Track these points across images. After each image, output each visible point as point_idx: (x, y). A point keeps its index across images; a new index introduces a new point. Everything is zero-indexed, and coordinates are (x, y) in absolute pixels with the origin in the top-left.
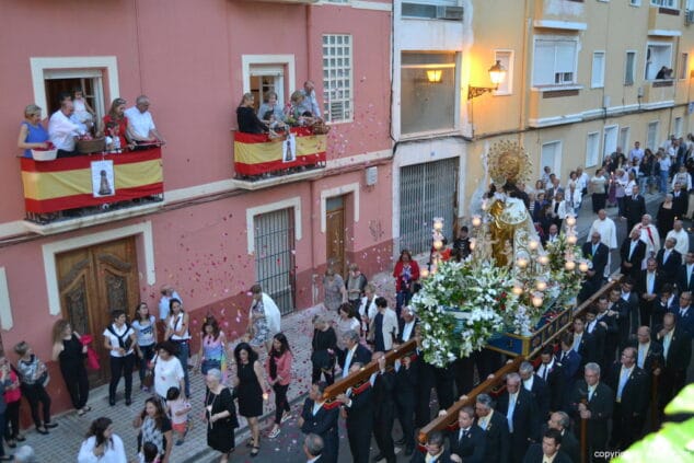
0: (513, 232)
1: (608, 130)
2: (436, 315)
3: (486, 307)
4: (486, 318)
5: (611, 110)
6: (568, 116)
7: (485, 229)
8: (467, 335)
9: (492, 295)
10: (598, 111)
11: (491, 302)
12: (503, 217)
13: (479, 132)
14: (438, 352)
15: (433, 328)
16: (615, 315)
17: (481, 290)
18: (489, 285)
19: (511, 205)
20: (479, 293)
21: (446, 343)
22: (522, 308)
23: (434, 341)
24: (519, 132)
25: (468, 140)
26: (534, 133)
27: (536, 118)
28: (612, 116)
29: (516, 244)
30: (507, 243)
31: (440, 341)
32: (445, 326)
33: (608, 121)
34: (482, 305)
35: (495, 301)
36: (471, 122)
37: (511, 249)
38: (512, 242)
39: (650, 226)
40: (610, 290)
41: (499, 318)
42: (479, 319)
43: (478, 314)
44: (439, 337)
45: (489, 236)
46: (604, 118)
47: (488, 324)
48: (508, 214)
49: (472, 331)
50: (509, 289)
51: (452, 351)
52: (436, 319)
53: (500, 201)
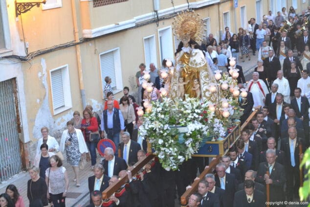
0: (198, 73)
1: (162, 32)
2: (164, 131)
3: (196, 121)
4: (198, 129)
5: (162, 12)
6: (120, 23)
7: (178, 75)
8: (188, 142)
9: (198, 114)
10: (149, 15)
11: (199, 118)
12: (191, 63)
13: (33, 49)
14: (171, 158)
15: (165, 141)
16: (264, 131)
17: (189, 111)
18: (194, 107)
19: (196, 53)
20: (189, 114)
21: (176, 149)
22: (217, 120)
23: (167, 150)
24: (75, 45)
25: (22, 60)
26: (90, 44)
27: (90, 28)
28: (163, 18)
29: (202, 82)
30: (196, 81)
31: (171, 149)
32: (173, 137)
33: (161, 23)
34: (193, 120)
35: (200, 117)
36: (23, 40)
37: (198, 86)
38: (199, 80)
39: (259, 80)
40: (256, 115)
41: (205, 128)
42: (193, 130)
43: (192, 127)
44: (170, 146)
45: (181, 79)
46: (157, 20)
47: (200, 132)
48: (195, 61)
49: (191, 139)
50: (207, 108)
51: (181, 154)
52: (165, 134)
53: (187, 53)
